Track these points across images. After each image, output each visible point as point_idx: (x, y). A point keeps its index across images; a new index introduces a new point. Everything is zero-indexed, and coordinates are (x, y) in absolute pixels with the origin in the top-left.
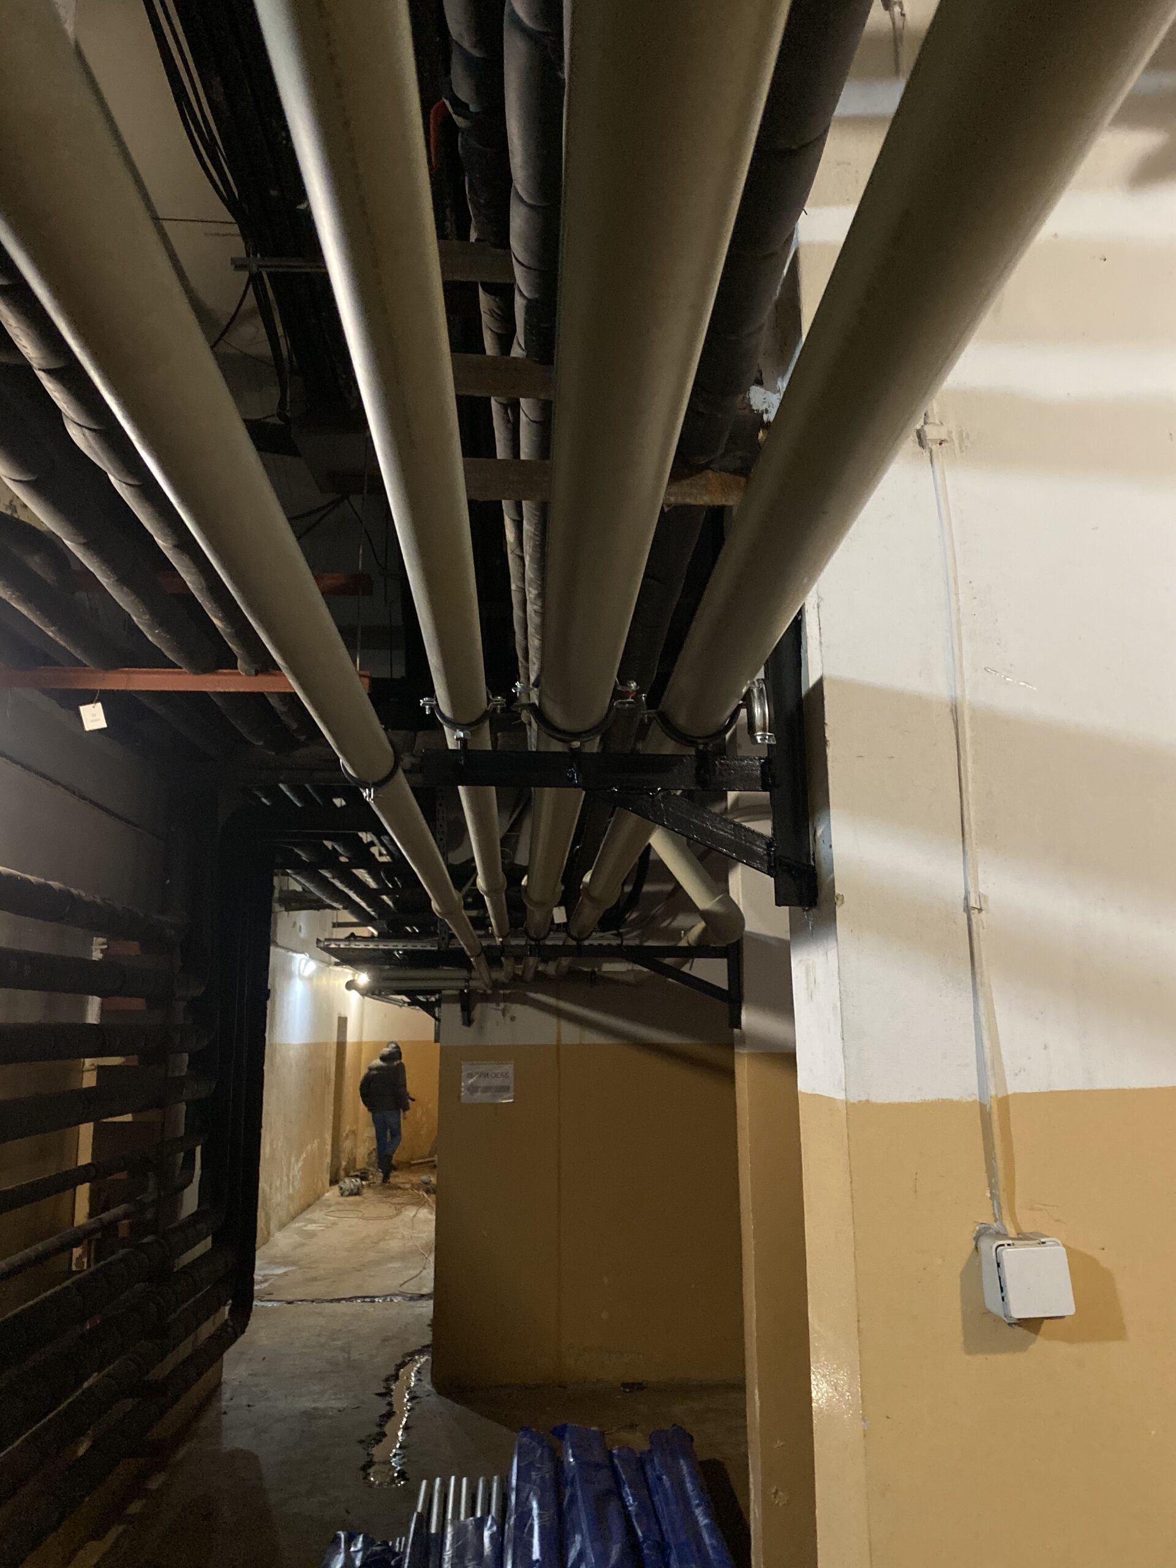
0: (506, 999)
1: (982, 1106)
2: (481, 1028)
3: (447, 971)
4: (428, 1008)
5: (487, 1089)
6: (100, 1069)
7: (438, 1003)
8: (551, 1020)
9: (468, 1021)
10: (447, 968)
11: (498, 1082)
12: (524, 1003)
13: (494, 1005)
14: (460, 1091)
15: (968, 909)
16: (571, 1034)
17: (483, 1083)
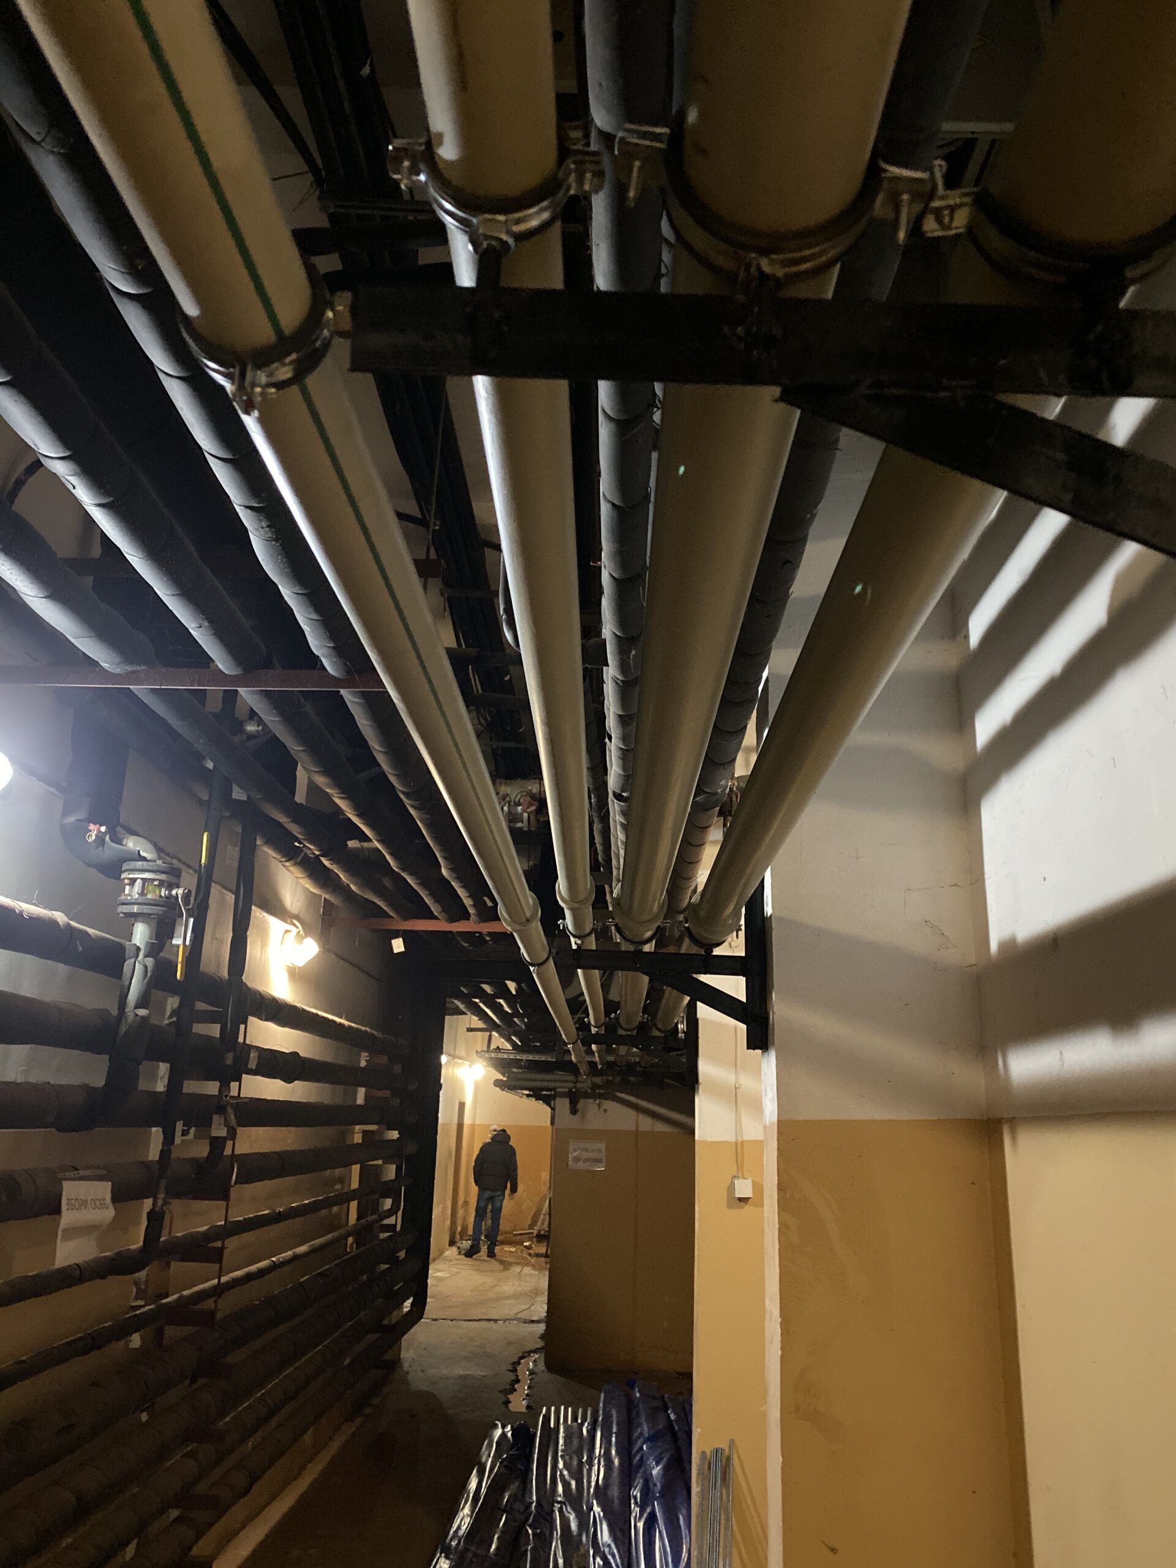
0: (601, 1096)
1: (736, 1144)
2: (583, 1117)
3: (560, 1075)
4: (547, 1100)
5: (586, 1160)
6: (364, 1132)
7: (554, 1097)
8: (632, 1113)
9: (574, 1111)
10: (561, 1073)
11: (592, 1155)
12: (613, 1100)
13: (591, 1101)
14: (568, 1161)
15: (736, 1088)
16: (646, 1124)
17: (585, 1155)
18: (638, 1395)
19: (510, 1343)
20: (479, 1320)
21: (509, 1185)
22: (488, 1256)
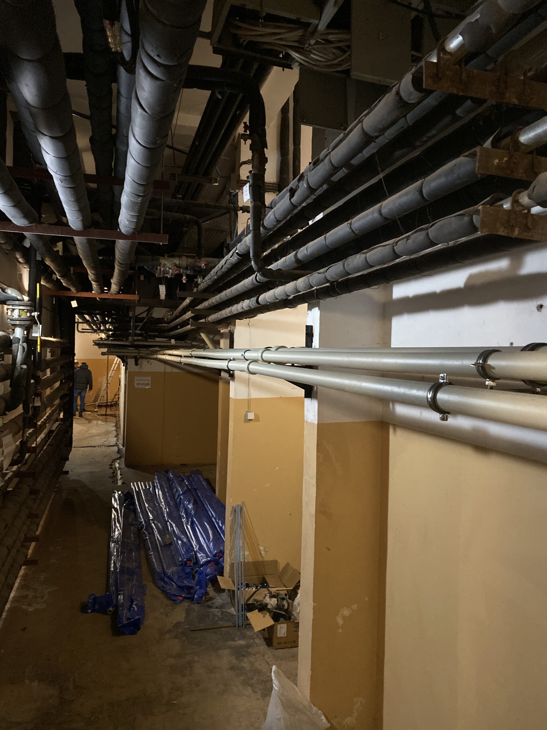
0: (149, 358)
2: (141, 367)
7: (126, 359)
8: (163, 365)
9: (136, 364)
11: (146, 382)
12: (154, 360)
13: (145, 360)
14: (135, 385)
15: (249, 379)
16: (169, 369)
17: (141, 382)
18: (172, 476)
19: (105, 456)
20: (87, 447)
21: (88, 386)
22: (79, 417)
